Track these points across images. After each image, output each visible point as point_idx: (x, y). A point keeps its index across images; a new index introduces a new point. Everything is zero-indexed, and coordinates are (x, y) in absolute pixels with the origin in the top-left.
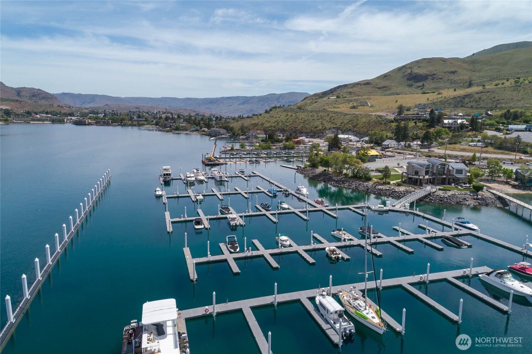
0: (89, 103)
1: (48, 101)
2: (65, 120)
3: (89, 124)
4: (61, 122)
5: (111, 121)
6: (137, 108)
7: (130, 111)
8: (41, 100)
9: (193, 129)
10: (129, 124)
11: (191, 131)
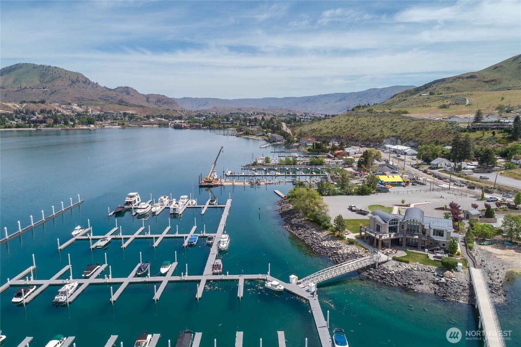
0: (204, 106)
1: (169, 105)
2: (170, 124)
3: (185, 128)
4: (166, 125)
5: (201, 125)
6: (239, 109)
7: (231, 113)
8: (164, 104)
9: (261, 133)
10: (216, 127)
11: (257, 136)
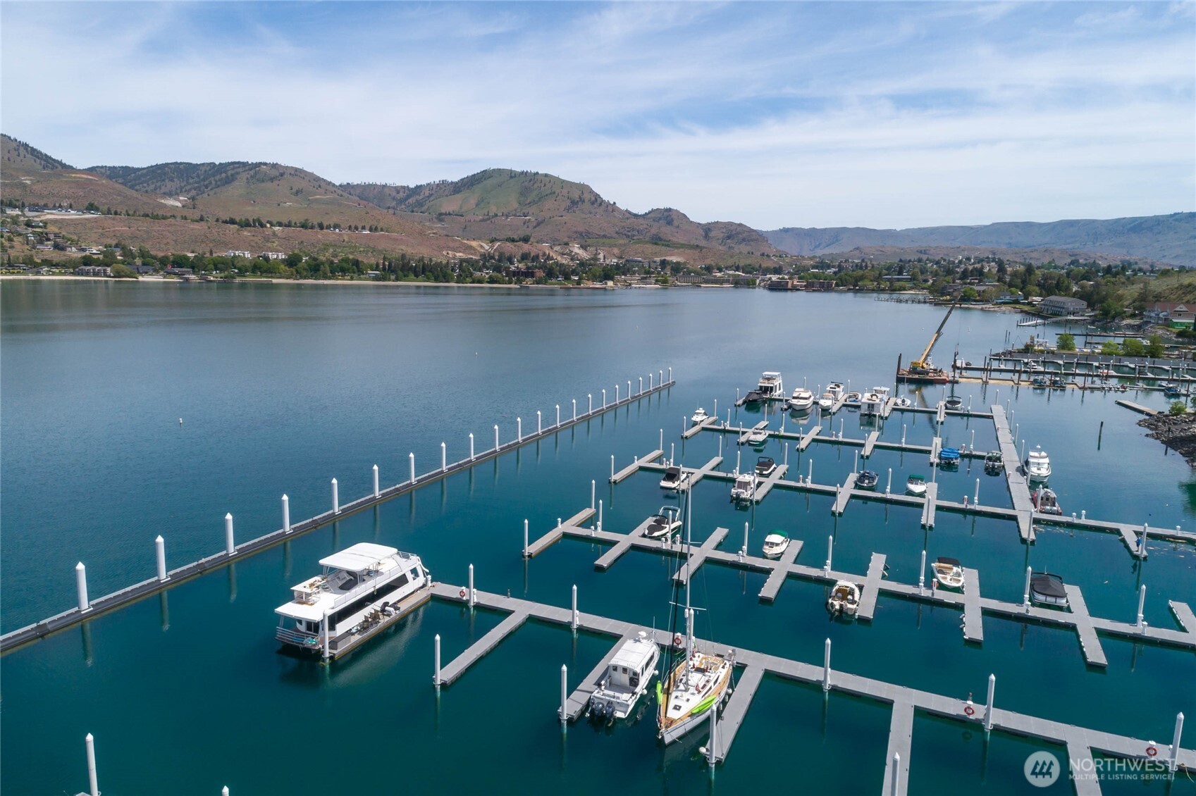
2: (758, 281)
3: (795, 289)
5: (835, 282)
6: (921, 252)
7: (901, 261)
10: (871, 287)
